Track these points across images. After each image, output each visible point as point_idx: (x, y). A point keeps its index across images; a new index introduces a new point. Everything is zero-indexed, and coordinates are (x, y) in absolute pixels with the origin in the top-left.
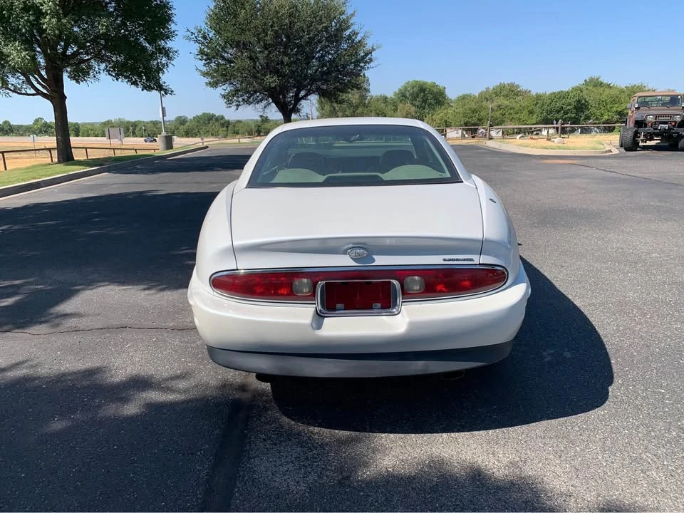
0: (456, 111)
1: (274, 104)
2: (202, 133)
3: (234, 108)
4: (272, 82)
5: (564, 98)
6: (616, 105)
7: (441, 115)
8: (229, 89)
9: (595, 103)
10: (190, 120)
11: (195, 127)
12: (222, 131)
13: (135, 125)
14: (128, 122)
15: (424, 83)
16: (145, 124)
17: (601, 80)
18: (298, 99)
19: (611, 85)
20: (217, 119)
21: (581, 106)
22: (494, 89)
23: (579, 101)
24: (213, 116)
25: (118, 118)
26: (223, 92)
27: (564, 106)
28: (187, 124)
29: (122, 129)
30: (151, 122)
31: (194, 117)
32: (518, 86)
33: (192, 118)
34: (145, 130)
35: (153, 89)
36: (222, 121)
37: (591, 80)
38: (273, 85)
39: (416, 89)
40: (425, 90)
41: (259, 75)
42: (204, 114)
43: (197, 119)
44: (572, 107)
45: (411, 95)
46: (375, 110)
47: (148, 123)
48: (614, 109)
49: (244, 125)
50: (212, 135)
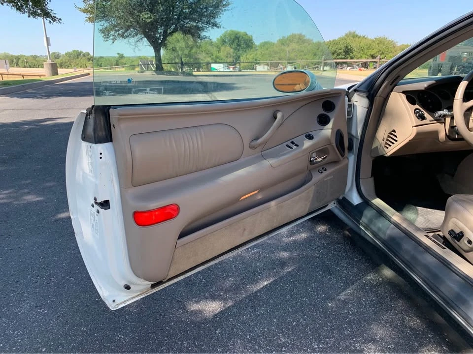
0: (263, 52)
1: (145, 39)
2: (73, 66)
3: (110, 41)
4: (147, 18)
5: (337, 44)
6: (370, 50)
7: (252, 55)
8: (106, 25)
9: (356, 49)
10: (63, 55)
11: (67, 61)
12: (89, 64)
13: (18, 58)
14: (12, 56)
15: (239, 33)
16: (27, 58)
17: (357, 33)
18: (166, 35)
19: (365, 37)
20: (84, 55)
21: (348, 51)
22: (288, 38)
23: (347, 47)
24: (81, 52)
25: (3, 53)
26: (101, 28)
27: (337, 50)
28: (61, 58)
29: (7, 61)
30: (32, 56)
31: (66, 53)
32: (304, 36)
33: (64, 54)
34: (27, 62)
35: (39, 15)
36: (89, 57)
37: (350, 33)
38: (149, 20)
39: (233, 37)
40: (239, 37)
41: (136, 12)
42: (74, 51)
43: (68, 54)
44: (342, 51)
45: (229, 41)
46: (205, 51)
47: (28, 57)
48: (369, 53)
49: (106, 60)
50: (81, 67)
